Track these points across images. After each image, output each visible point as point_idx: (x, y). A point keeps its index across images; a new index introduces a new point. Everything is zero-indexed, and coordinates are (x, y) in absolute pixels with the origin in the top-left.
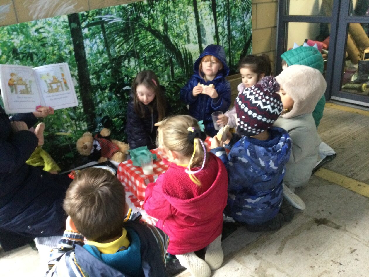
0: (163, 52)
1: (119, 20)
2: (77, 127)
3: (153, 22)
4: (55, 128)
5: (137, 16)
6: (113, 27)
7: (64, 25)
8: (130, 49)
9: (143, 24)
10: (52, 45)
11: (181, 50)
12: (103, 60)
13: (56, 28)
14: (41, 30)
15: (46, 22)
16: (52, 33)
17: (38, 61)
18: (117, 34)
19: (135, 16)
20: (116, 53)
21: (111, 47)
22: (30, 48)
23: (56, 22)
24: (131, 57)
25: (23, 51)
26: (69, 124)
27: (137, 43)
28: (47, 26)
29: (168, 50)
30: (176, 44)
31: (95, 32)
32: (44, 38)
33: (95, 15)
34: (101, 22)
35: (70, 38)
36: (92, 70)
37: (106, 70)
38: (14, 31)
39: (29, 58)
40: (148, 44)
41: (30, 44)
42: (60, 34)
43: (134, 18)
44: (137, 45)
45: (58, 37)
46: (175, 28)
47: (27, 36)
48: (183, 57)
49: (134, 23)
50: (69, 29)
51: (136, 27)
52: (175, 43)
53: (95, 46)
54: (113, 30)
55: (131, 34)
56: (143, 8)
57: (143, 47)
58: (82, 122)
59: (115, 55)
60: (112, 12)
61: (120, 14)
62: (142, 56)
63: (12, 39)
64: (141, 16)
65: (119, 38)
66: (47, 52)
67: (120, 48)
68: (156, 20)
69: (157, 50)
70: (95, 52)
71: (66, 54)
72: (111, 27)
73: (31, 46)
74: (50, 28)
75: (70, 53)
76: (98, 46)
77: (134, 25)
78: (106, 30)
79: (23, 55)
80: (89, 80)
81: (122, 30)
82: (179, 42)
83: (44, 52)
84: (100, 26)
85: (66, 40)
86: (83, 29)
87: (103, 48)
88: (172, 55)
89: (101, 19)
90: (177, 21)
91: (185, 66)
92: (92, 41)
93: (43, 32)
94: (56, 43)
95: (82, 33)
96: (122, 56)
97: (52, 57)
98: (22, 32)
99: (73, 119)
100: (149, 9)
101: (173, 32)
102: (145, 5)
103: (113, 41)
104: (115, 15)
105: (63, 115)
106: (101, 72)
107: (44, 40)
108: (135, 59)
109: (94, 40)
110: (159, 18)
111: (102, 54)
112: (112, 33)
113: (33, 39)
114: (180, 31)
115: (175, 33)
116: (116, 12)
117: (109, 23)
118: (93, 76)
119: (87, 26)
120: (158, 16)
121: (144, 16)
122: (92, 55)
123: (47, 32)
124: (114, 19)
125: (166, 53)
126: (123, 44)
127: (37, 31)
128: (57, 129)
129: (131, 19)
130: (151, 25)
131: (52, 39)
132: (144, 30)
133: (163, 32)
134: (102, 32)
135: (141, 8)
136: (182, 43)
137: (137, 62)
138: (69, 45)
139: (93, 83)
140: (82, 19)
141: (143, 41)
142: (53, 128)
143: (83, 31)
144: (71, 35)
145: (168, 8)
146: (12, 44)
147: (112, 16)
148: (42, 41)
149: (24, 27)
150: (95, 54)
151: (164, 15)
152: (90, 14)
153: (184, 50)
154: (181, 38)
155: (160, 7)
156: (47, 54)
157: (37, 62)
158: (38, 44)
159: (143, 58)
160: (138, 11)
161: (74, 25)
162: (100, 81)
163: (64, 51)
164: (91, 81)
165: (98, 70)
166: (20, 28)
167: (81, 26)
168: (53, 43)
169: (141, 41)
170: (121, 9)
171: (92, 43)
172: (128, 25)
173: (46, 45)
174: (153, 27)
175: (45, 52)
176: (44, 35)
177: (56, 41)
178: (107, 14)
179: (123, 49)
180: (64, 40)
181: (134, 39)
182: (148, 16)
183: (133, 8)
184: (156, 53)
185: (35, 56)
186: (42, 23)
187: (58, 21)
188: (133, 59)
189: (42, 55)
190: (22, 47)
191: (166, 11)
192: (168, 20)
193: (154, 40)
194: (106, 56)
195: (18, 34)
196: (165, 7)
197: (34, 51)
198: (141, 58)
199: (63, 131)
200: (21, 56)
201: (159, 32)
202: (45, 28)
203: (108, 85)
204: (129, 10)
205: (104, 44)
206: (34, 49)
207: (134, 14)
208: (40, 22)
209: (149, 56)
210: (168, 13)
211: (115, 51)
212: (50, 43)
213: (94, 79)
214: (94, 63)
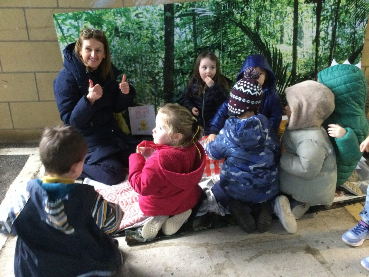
0: (250, 48)
1: (211, 14)
2: (155, 102)
3: (245, 19)
4: (138, 98)
5: (229, 12)
6: (204, 19)
7: (160, 13)
8: (216, 41)
9: (234, 20)
10: (147, 29)
11: (271, 50)
12: (189, 48)
13: (153, 15)
14: (140, 15)
15: (145, 9)
16: (149, 19)
17: (133, 40)
18: (206, 26)
19: (227, 12)
20: (202, 44)
21: (198, 37)
22: (129, 29)
23: (153, 10)
24: (216, 49)
25: (123, 31)
26: (149, 98)
27: (224, 37)
28: (145, 12)
29: (256, 47)
30: (267, 43)
31: (186, 23)
32: (142, 22)
33: (188, 7)
34: (193, 14)
35: (163, 25)
36: (177, 55)
37: (190, 57)
38: (118, 13)
39: (127, 37)
40: (235, 39)
41: (129, 26)
42: (155, 20)
43: (226, 13)
44: (224, 39)
45: (153, 23)
46: (267, 27)
47: (128, 19)
48: (272, 57)
49: (225, 18)
50: (163, 17)
51: (227, 21)
52: (266, 41)
53: (184, 35)
54: (203, 22)
55: (220, 28)
56: (237, 5)
57: (230, 41)
58: (161, 98)
59: (201, 46)
60: (205, 5)
61: (212, 8)
62: (228, 49)
63: (116, 20)
64: (234, 12)
65: (208, 30)
66: (142, 34)
67: (207, 40)
68: (248, 17)
69: (244, 45)
70: (183, 40)
71: (158, 38)
72: (201, 20)
73: (130, 28)
74: (148, 14)
75: (161, 37)
76: (186, 35)
77: (225, 19)
78: (197, 22)
79: (122, 34)
80: (173, 63)
81: (212, 23)
82: (270, 41)
83: (139, 34)
84: (191, 17)
85: (159, 26)
86: (175, 19)
87: (190, 37)
88: (259, 53)
89: (193, 11)
90: (272, 20)
91: (272, 65)
92: (182, 30)
93: (142, 17)
94: (150, 27)
95: (174, 22)
96: (207, 47)
97: (145, 39)
98: (125, 15)
99: (153, 94)
100: (244, 5)
101: (265, 31)
102: (239, 2)
103: (202, 32)
104: (208, 8)
105: (146, 89)
106: (185, 59)
107: (141, 24)
108: (220, 51)
109: (184, 30)
110: (252, 16)
111: (189, 43)
112: (202, 25)
113: (132, 22)
114: (274, 31)
115: (268, 32)
116: (209, 6)
117: (200, 15)
118: (177, 61)
119: (180, 16)
120: (251, 13)
121: (237, 12)
122: (179, 42)
123: (145, 17)
124: (206, 13)
125: (254, 50)
126: (211, 36)
127: (137, 15)
128: (139, 99)
129: (223, 14)
130: (243, 21)
131: (148, 24)
132: (234, 25)
133: (255, 30)
134: (192, 23)
135: (234, 4)
136: (273, 43)
137: (221, 55)
138: (162, 31)
139: (176, 67)
140: (177, 9)
141: (231, 36)
142: (136, 98)
143: (175, 20)
144: (164, 22)
145: (264, 7)
146: (116, 23)
147: (205, 9)
148: (139, 25)
149: (127, 11)
150: (183, 42)
151: (258, 13)
152: (184, 6)
153: (275, 50)
154: (273, 37)
155: (256, 5)
156: (142, 36)
157: (132, 42)
158: (136, 27)
159: (228, 52)
160: (232, 7)
161: (168, 14)
162: (183, 67)
163: (156, 35)
164: (175, 65)
165: (182, 57)
166: (123, 12)
167: (175, 15)
168: (148, 27)
169: (229, 36)
170: (214, 4)
171: (182, 31)
172: (219, 19)
173: (142, 28)
174: (244, 24)
175: (141, 34)
176: (142, 19)
177: (150, 26)
178: (200, 7)
179: (210, 41)
180: (157, 26)
181: (222, 33)
182: (240, 12)
183: (227, 3)
184: (243, 49)
185: (131, 36)
186: (142, 9)
187: (155, 9)
188: (218, 51)
189: (137, 36)
190: (123, 27)
191: (261, 9)
192: (262, 18)
193: (243, 36)
194: (193, 45)
195: (121, 16)
196: (261, 5)
197: (131, 31)
198: (226, 51)
199: (144, 102)
200: (121, 34)
201: (250, 29)
202: (144, 14)
203: (189, 71)
204: (222, 6)
205: (193, 34)
206: (132, 30)
207: (226, 9)
208: (140, 8)
209: (234, 50)
210: (263, 12)
211: (202, 41)
212: (146, 27)
213: (178, 63)
214: (180, 49)
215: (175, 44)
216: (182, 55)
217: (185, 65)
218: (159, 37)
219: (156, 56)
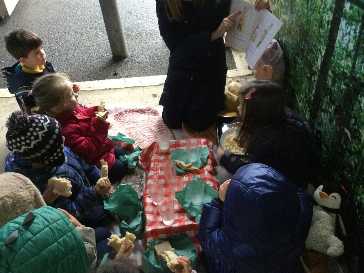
26: (303, 97)
66: (317, 4)
76: (349, 41)
86: (346, 2)
97: (318, 13)
118: (331, 74)
143: (345, 5)
150: (343, 49)
156: (316, 7)
205: (355, 45)
213: (331, 78)
214: (338, 59)
215: (336, 45)
216: (337, 69)
217: (336, 89)
218: (327, 21)
219: (319, 48)
